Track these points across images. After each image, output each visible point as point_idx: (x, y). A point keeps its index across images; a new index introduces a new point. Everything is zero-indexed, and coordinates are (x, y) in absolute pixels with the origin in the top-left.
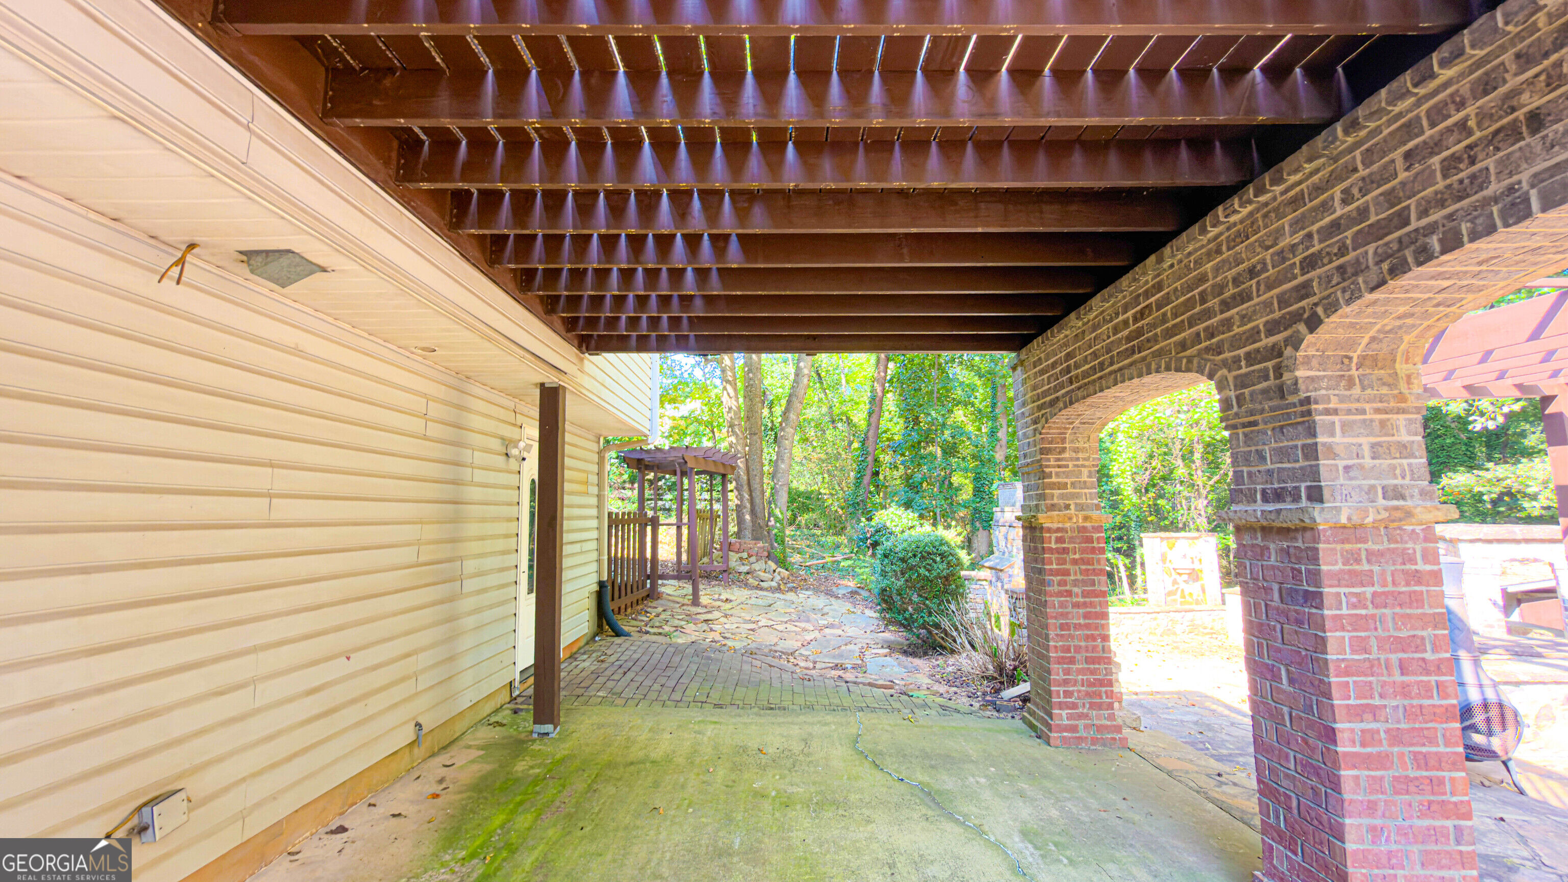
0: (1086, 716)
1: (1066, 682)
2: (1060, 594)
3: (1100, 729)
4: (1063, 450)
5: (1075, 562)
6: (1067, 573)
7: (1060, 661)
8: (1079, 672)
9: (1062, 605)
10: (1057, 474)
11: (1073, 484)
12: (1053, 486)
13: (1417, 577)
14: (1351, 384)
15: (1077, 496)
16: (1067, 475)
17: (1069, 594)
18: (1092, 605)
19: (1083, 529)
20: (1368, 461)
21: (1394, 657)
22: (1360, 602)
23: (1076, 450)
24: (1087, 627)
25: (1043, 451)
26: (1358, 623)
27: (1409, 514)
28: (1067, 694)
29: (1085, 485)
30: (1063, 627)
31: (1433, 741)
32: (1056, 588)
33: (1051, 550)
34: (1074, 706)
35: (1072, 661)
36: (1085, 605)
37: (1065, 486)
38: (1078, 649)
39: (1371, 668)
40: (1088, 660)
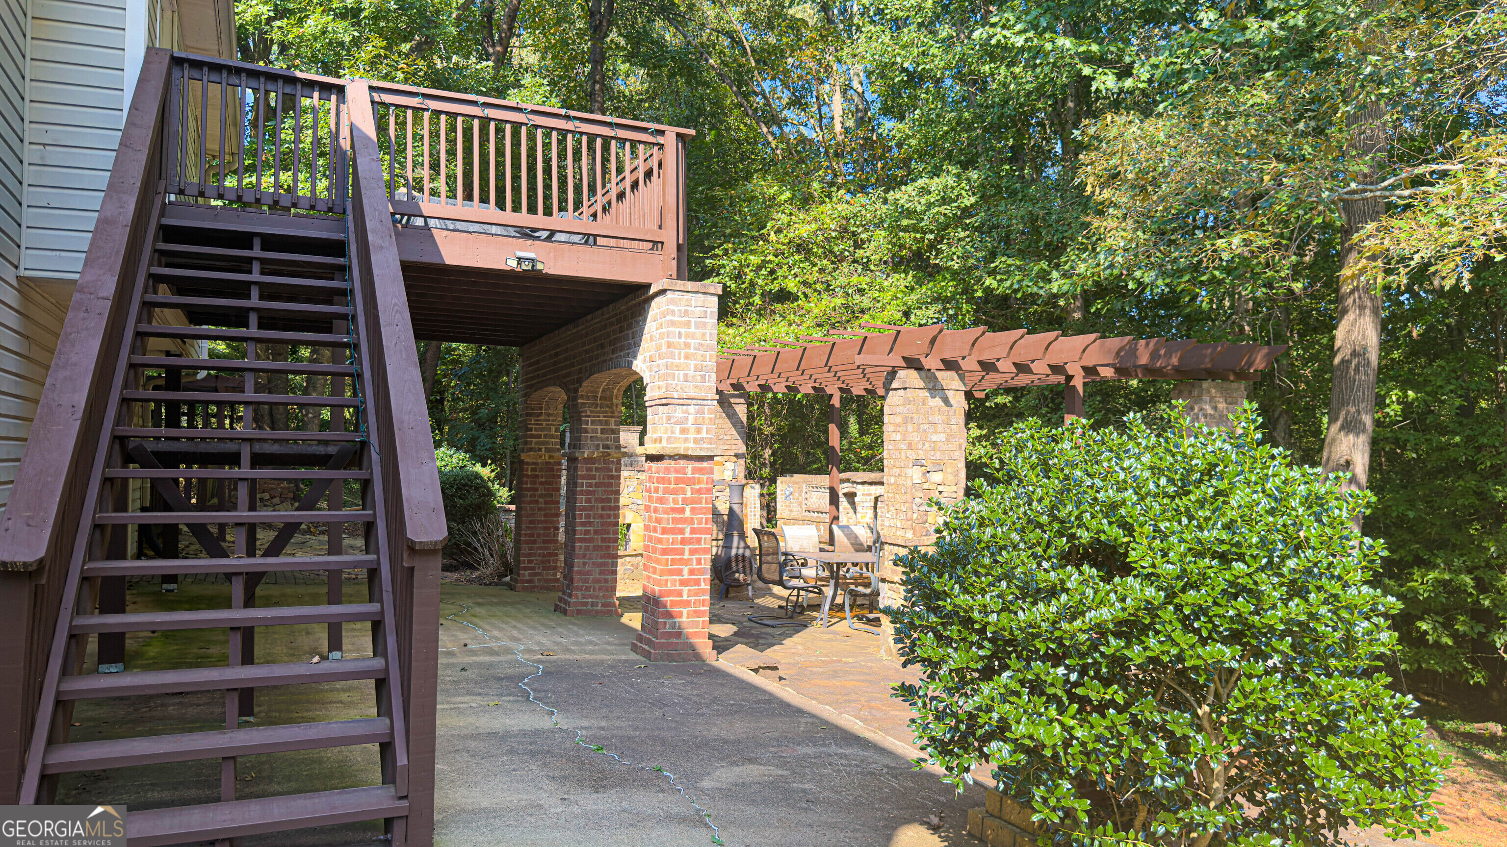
0: (539, 574)
1: (530, 555)
2: (531, 502)
3: (547, 581)
4: (540, 414)
5: (541, 483)
6: (536, 490)
7: (527, 542)
8: (539, 548)
9: (531, 509)
10: (536, 429)
11: (545, 436)
12: (533, 436)
13: (612, 477)
14: (597, 406)
15: (548, 443)
16: (542, 430)
17: (537, 502)
18: (550, 509)
19: (547, 463)
20: (599, 435)
21: (600, 505)
22: (590, 485)
23: (549, 415)
24: (546, 522)
25: (528, 415)
26: (588, 493)
27: (609, 454)
28: (530, 562)
29: (552, 436)
30: (531, 522)
31: (608, 533)
32: (528, 499)
33: (527, 476)
34: (533, 568)
35: (534, 542)
36: (545, 509)
37: (539, 437)
38: (539, 535)
39: (591, 508)
40: (544, 542)
